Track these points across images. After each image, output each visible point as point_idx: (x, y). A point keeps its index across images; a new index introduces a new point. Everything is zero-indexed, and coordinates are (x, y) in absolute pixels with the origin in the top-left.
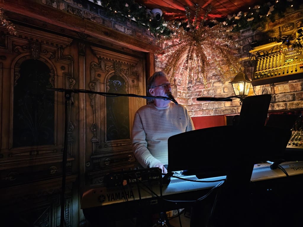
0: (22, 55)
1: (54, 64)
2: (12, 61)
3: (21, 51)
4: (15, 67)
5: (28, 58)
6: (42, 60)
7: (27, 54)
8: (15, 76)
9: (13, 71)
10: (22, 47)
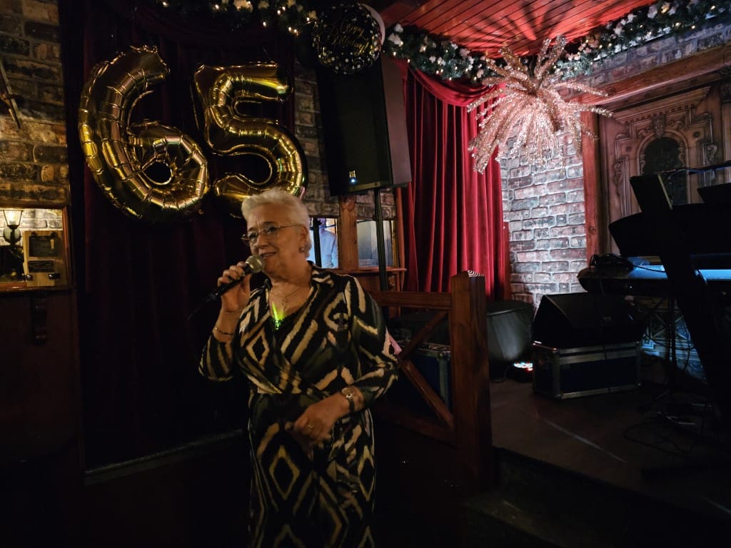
0: (646, 139)
1: (683, 135)
2: (637, 149)
3: (645, 134)
4: (640, 154)
5: (652, 139)
6: (668, 135)
7: (651, 135)
8: (640, 164)
9: (638, 159)
10: (645, 129)
